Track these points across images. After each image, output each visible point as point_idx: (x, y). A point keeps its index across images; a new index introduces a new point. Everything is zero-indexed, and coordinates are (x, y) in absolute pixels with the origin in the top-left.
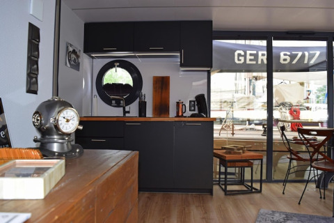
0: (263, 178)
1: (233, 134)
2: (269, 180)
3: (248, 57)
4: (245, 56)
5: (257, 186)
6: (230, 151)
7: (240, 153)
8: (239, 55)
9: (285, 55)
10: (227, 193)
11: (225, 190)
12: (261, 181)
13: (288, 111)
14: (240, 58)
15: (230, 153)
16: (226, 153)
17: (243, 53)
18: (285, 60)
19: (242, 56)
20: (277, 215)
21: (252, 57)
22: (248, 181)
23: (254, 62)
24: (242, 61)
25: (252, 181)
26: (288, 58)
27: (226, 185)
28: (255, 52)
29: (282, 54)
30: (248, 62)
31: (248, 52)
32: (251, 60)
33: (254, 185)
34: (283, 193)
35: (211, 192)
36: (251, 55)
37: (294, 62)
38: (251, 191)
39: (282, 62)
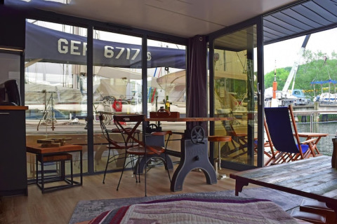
0: (84, 172)
1: (53, 128)
2: (91, 172)
3: (73, 47)
4: (69, 45)
5: (77, 180)
6: (46, 144)
7: (57, 146)
8: (63, 44)
9: (109, 49)
10: (44, 191)
11: (42, 189)
12: (81, 175)
13: (111, 105)
14: (64, 47)
15: (46, 146)
16: (43, 146)
17: (66, 42)
18: (109, 54)
19: (66, 45)
20: (95, 203)
21: (77, 48)
22: (68, 176)
23: (79, 54)
24: (66, 51)
25: (72, 176)
26: (112, 53)
27: (43, 183)
28: (79, 43)
29: (106, 47)
30: (72, 53)
31: (73, 42)
32: (75, 51)
33: (74, 179)
34: (104, 183)
35: (25, 193)
36: (75, 45)
37: (117, 57)
38: (72, 185)
39: (106, 56)
